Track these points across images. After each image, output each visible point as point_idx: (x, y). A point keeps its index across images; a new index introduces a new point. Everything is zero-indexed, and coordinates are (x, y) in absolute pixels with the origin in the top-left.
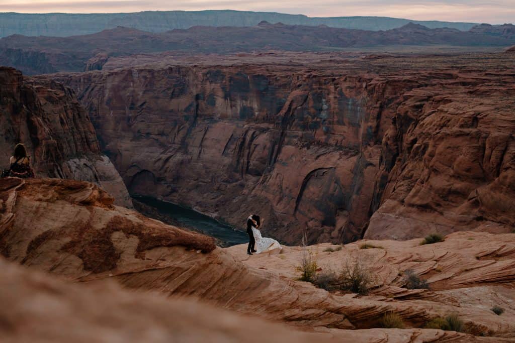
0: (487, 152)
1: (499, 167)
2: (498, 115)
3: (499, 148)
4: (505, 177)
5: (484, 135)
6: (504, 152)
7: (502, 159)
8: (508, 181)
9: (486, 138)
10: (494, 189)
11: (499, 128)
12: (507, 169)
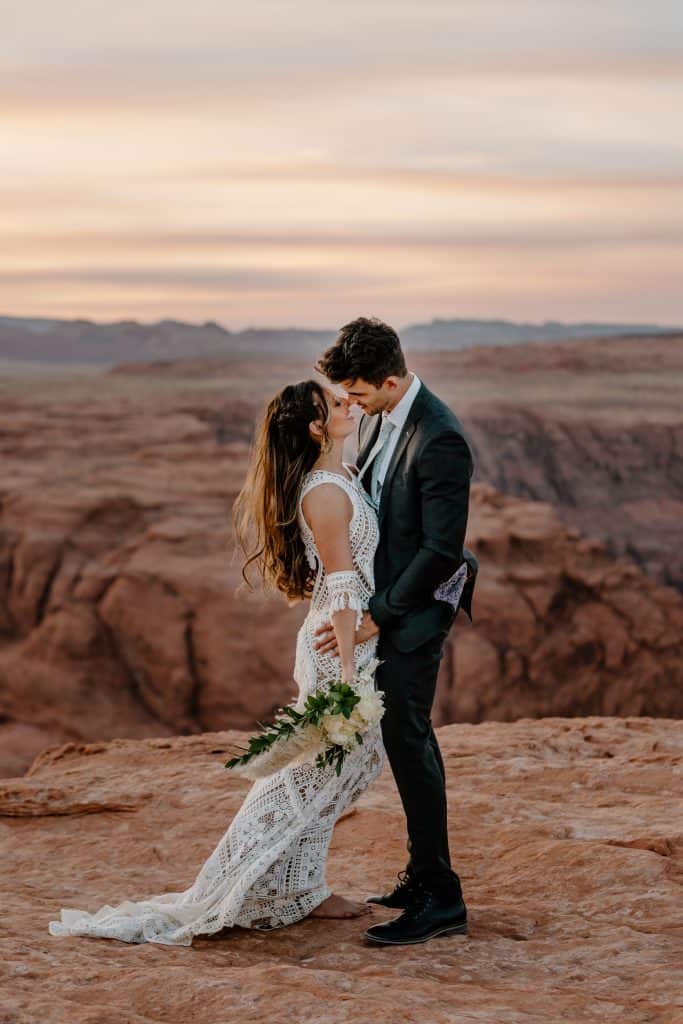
0: (18, 574)
1: (41, 608)
2: (43, 497)
3: (44, 567)
4: (52, 629)
5: (11, 539)
6: (52, 575)
7: (47, 589)
8: (57, 637)
9: (15, 545)
10: (30, 654)
11: (45, 524)
12: (57, 609)
